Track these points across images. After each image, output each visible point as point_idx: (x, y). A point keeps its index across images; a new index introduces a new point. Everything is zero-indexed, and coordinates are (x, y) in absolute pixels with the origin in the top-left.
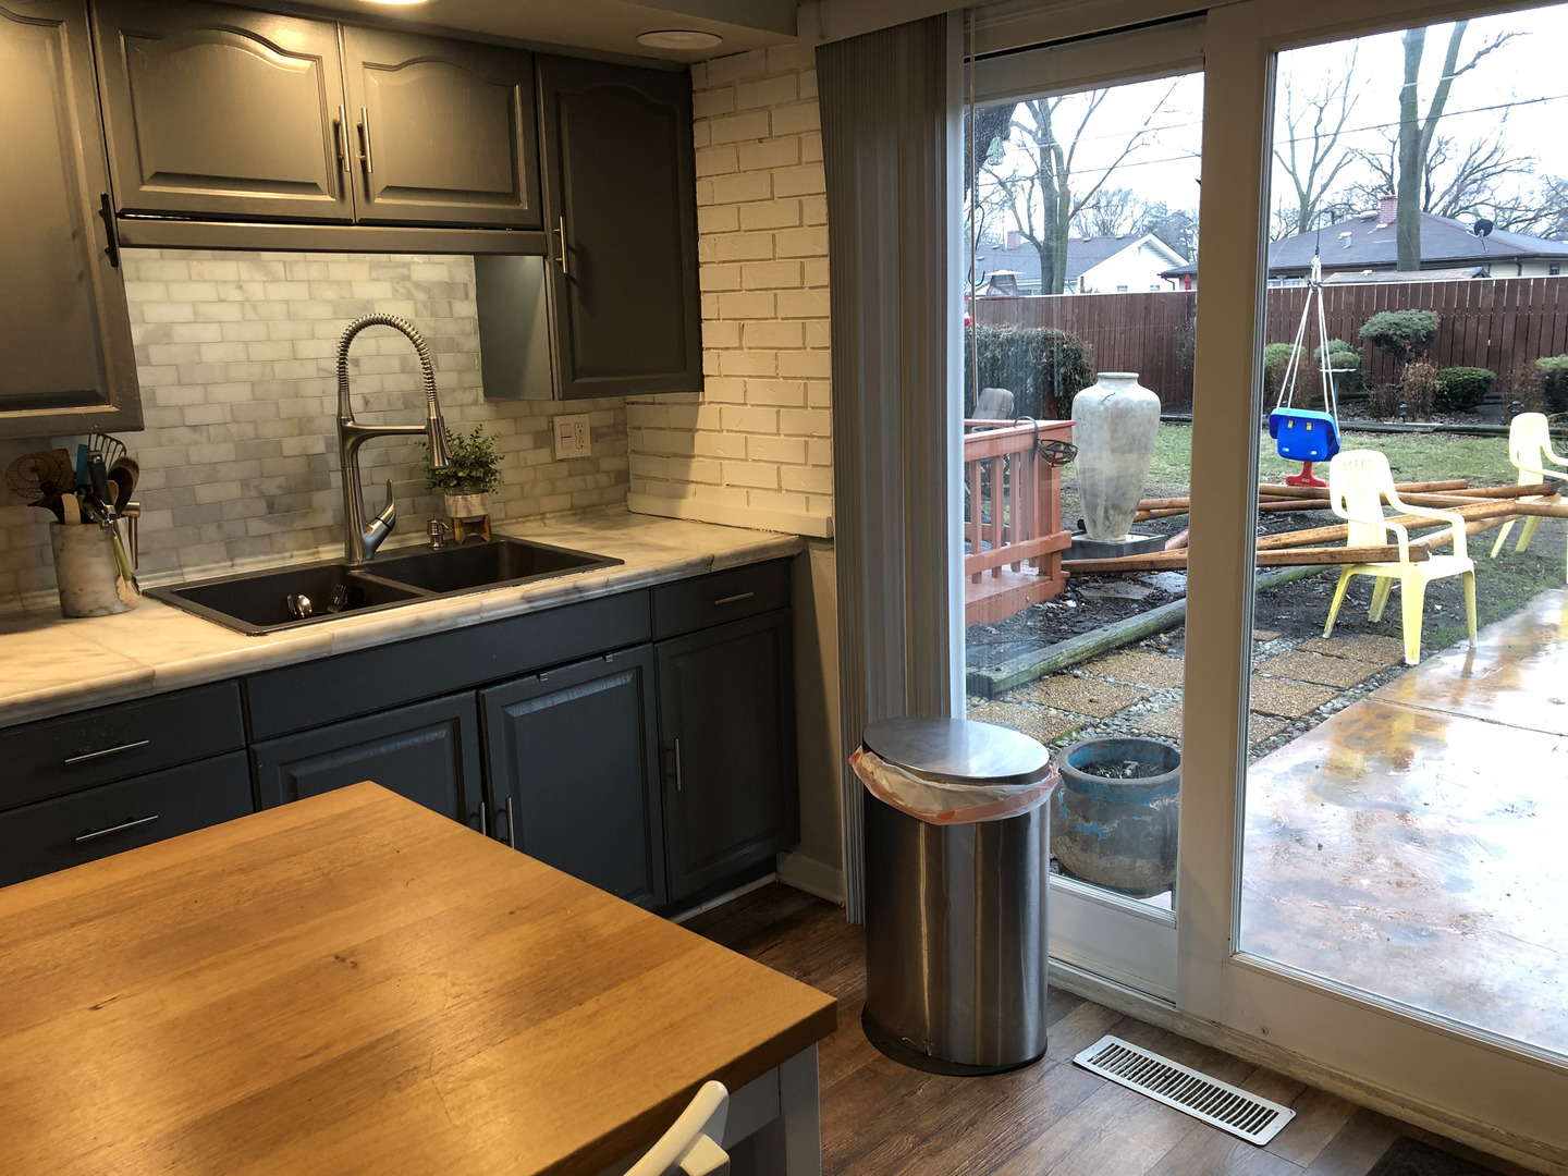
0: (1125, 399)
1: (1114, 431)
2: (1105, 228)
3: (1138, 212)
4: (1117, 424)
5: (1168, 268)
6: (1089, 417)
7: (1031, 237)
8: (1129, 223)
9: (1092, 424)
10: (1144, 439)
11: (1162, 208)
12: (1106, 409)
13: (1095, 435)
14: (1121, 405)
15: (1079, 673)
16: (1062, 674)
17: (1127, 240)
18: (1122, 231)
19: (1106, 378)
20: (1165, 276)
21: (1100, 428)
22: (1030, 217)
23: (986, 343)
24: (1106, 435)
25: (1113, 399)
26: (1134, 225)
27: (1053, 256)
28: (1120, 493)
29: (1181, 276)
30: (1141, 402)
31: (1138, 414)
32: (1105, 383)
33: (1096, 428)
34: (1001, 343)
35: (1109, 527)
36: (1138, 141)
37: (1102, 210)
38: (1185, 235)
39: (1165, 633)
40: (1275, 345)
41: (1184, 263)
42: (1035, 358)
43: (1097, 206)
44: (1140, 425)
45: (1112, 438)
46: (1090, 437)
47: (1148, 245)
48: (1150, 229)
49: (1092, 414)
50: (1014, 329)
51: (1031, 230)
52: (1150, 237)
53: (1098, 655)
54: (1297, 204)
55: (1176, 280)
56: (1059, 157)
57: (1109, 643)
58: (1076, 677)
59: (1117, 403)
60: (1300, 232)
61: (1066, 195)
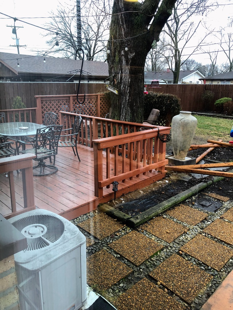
0: (187, 120)
1: (183, 129)
2: (188, 69)
3: (195, 65)
4: (184, 127)
5: (200, 78)
6: (176, 124)
7: (172, 70)
8: (193, 68)
9: (177, 126)
10: (192, 131)
11: (200, 65)
12: (181, 122)
13: (178, 130)
14: (186, 122)
15: (165, 216)
16: (160, 216)
17: (193, 71)
18: (192, 69)
19: (182, 113)
20: (200, 80)
21: (179, 128)
22: (172, 65)
23: (154, 97)
24: (181, 130)
25: (183, 120)
26: (194, 68)
27: (176, 74)
28: (184, 146)
29: (203, 80)
30: (191, 121)
31: (191, 124)
32: (182, 114)
33: (178, 128)
34: (158, 97)
35: (180, 156)
36: (196, 49)
37: (188, 65)
38: (205, 71)
39: (194, 196)
40: (225, 98)
41: (205, 77)
42: (166, 102)
43: (186, 64)
44: (191, 127)
45: (183, 131)
46: (176, 130)
47: (197, 73)
48: (197, 69)
49: (177, 123)
50: (161, 94)
51: (172, 68)
52: (197, 71)
53: (172, 207)
54: (229, 64)
55: (202, 81)
56: (179, 52)
57: (176, 203)
58: (164, 218)
59: (185, 121)
60: (230, 71)
61: (180, 61)
